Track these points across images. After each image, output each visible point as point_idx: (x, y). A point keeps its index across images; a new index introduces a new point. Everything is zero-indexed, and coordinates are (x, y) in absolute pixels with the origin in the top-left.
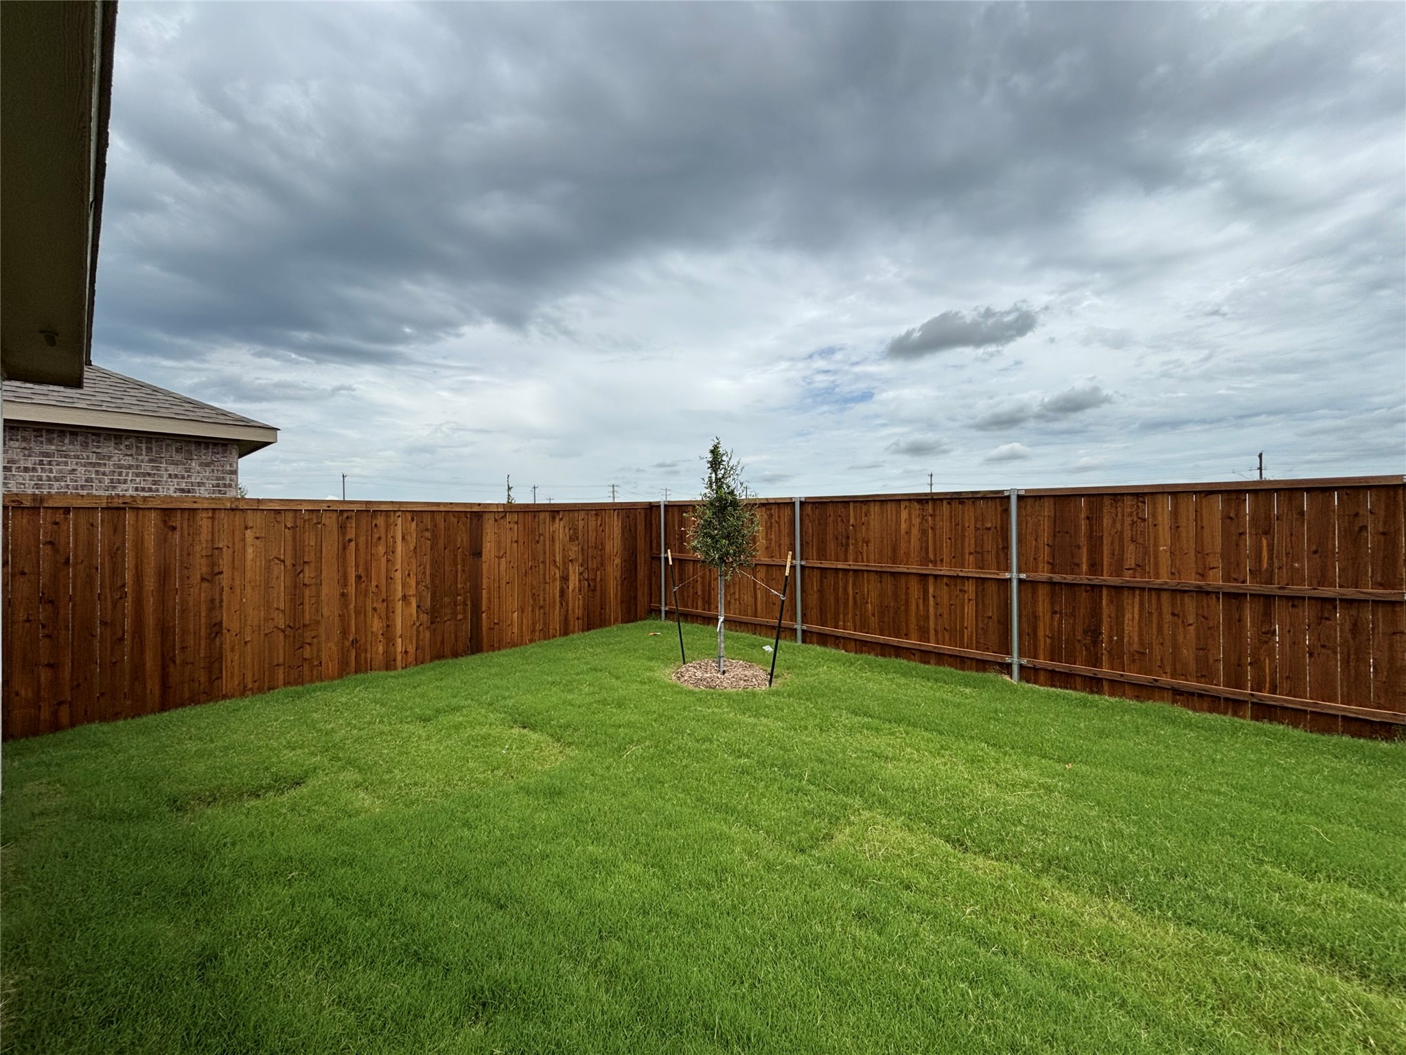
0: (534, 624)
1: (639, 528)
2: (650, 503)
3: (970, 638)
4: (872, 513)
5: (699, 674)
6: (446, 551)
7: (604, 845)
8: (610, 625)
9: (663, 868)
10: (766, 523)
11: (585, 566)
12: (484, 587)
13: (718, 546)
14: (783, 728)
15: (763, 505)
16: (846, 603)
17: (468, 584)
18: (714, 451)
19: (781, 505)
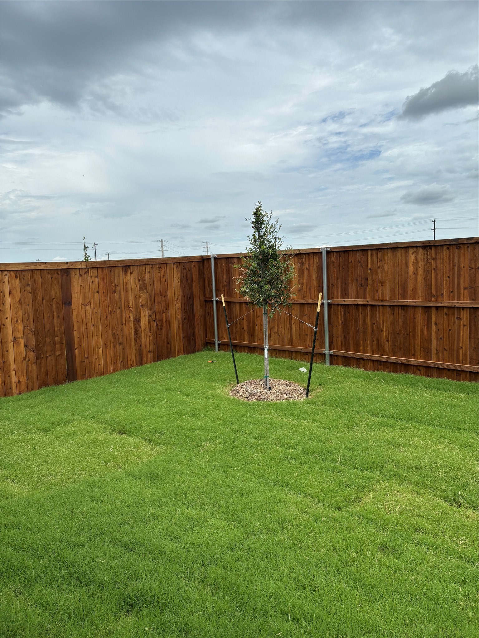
0: (115, 356)
1: (194, 278)
2: (202, 256)
3: (465, 355)
4: (386, 259)
5: (251, 390)
6: (44, 301)
7: (196, 509)
8: (175, 356)
9: (241, 521)
10: (299, 271)
11: (153, 310)
12: (75, 329)
13: (263, 290)
14: (319, 427)
15: (296, 255)
16: (365, 332)
17: (63, 327)
18: (257, 213)
19: (311, 255)
